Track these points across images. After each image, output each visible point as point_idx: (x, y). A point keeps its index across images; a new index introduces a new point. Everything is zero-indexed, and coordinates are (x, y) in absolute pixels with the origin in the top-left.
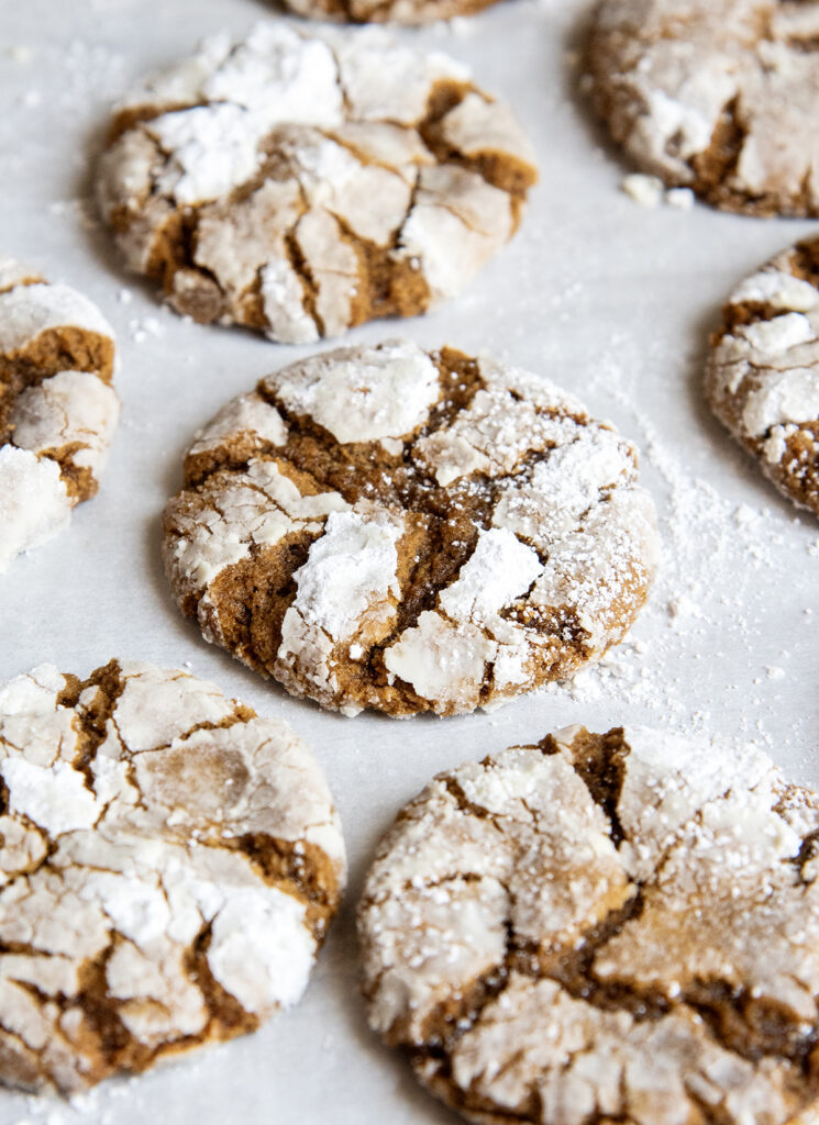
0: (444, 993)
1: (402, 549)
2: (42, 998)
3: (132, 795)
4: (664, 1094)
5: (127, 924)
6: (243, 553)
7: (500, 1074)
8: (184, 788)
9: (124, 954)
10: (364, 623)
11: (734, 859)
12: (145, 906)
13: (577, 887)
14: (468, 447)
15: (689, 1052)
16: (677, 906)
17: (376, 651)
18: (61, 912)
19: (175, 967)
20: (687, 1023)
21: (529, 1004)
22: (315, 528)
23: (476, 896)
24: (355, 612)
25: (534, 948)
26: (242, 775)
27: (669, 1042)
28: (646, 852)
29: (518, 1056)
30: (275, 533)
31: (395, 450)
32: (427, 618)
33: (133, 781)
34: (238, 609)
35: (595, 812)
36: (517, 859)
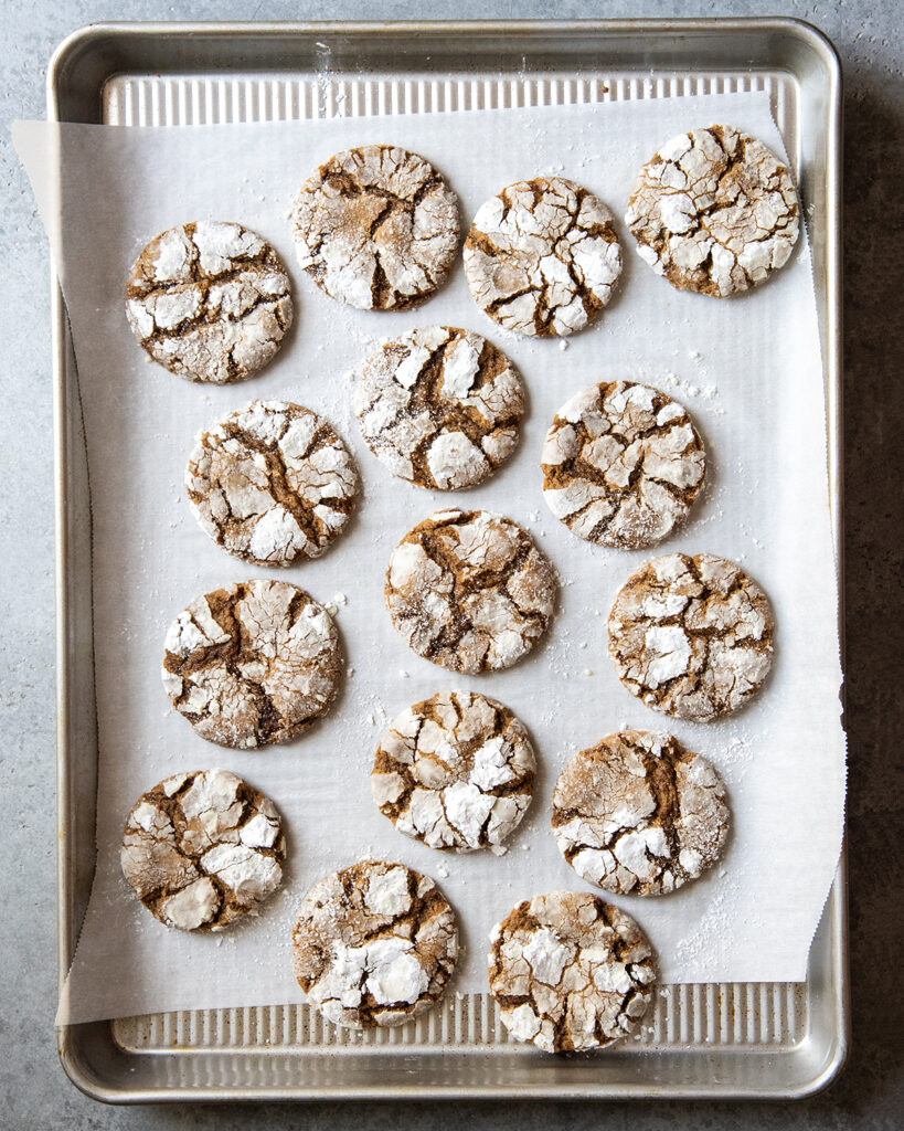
0: (434, 193)
1: (442, 382)
2: (553, 191)
3: (529, 272)
4: (370, 155)
5: (529, 214)
6: (496, 380)
7: (417, 165)
8: (513, 276)
9: (529, 206)
10: (456, 346)
11: (342, 243)
12: (523, 221)
13: (391, 232)
14: (418, 428)
15: (361, 174)
16: (360, 229)
17: (451, 339)
18: (548, 219)
19: (514, 203)
20: (361, 182)
21: (407, 189)
22: (472, 392)
23: (422, 232)
24: (458, 349)
25: (405, 210)
26: (495, 280)
27: (367, 177)
28: (369, 248)
29: (412, 170)
30: (485, 390)
31: (444, 430)
32: (435, 348)
33: (529, 277)
34: (498, 361)
35: (384, 266)
36: (409, 248)
